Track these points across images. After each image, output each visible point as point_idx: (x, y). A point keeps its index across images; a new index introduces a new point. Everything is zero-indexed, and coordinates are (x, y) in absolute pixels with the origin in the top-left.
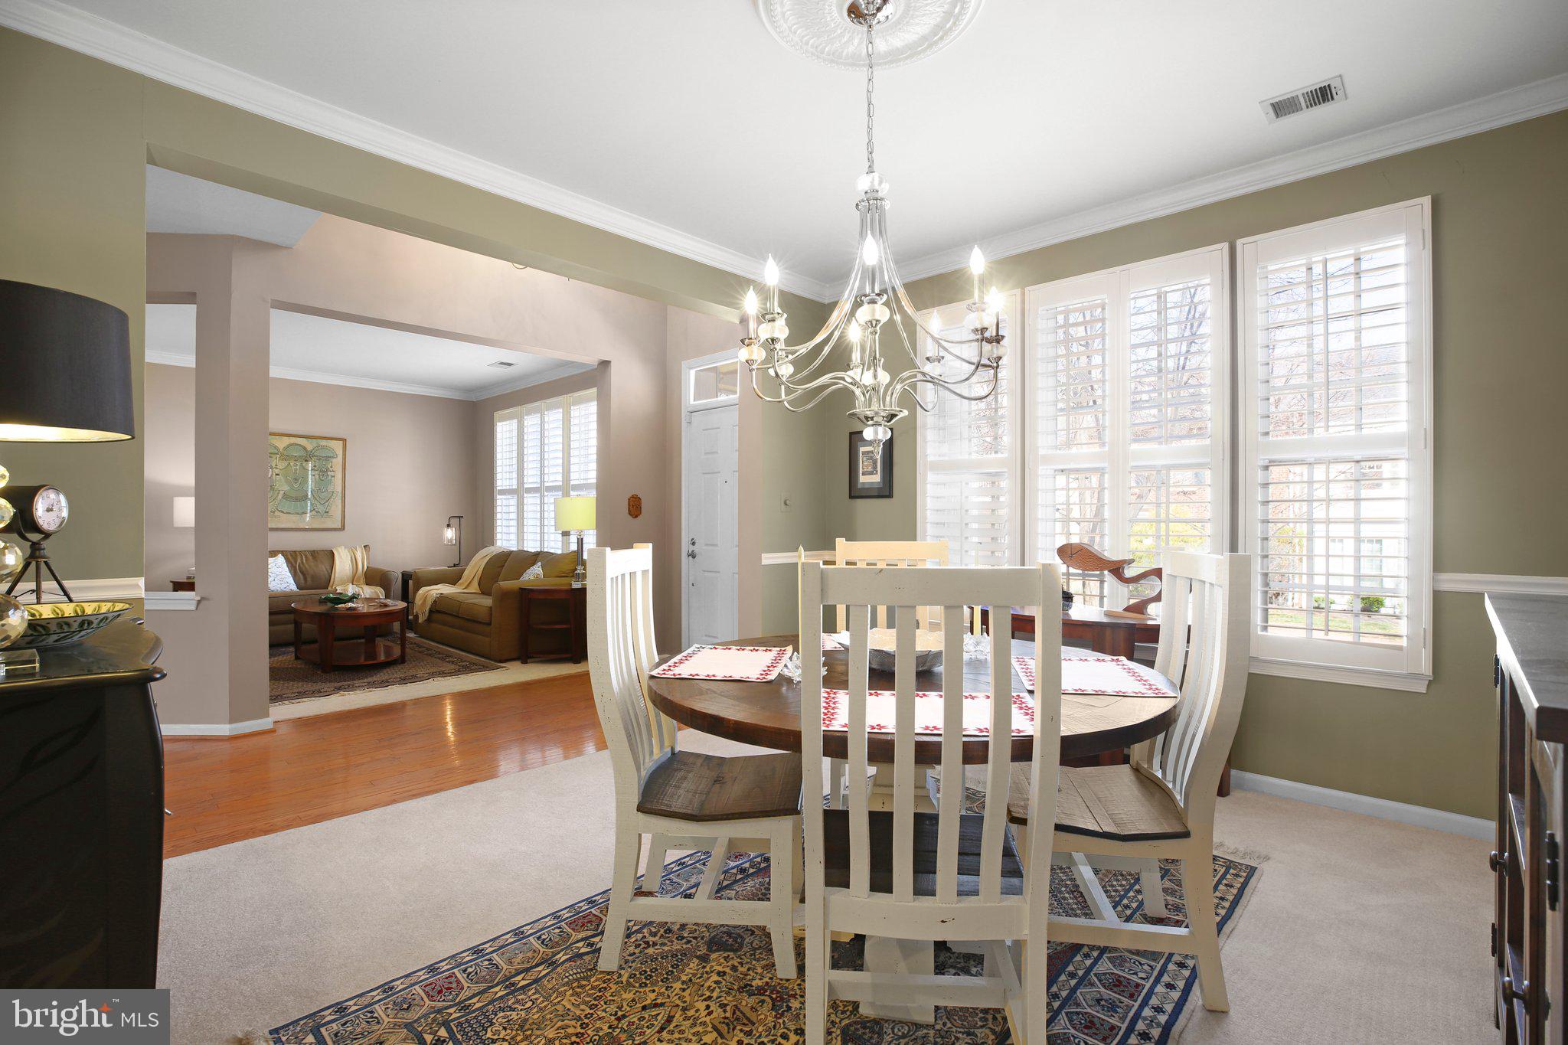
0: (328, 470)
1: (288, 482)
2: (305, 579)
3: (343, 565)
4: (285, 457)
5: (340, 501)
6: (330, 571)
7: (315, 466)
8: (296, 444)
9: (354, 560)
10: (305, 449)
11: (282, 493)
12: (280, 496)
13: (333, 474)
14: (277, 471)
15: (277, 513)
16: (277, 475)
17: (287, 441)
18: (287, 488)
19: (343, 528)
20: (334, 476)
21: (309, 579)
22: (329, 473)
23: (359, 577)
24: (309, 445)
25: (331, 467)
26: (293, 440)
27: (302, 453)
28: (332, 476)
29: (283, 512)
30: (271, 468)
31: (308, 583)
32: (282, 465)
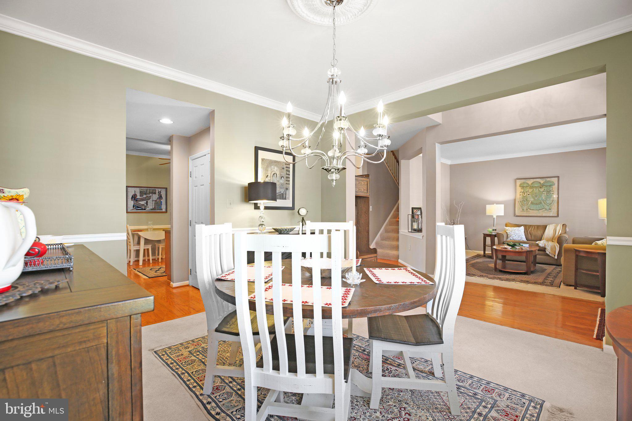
0: (550, 191)
1: (533, 197)
2: (531, 236)
3: (549, 232)
4: (532, 187)
5: (557, 204)
6: (542, 234)
7: (544, 190)
8: (536, 182)
9: (555, 231)
10: (540, 183)
11: (530, 202)
12: (530, 203)
13: (553, 192)
14: (528, 193)
15: (528, 210)
16: (528, 195)
17: (532, 181)
18: (532, 200)
19: (558, 216)
20: (553, 193)
21: (533, 237)
22: (551, 192)
23: (556, 238)
24: (542, 181)
25: (552, 189)
26: (535, 180)
27: (539, 185)
28: (552, 193)
29: (531, 209)
30: (526, 192)
31: (532, 238)
32: (530, 190)
